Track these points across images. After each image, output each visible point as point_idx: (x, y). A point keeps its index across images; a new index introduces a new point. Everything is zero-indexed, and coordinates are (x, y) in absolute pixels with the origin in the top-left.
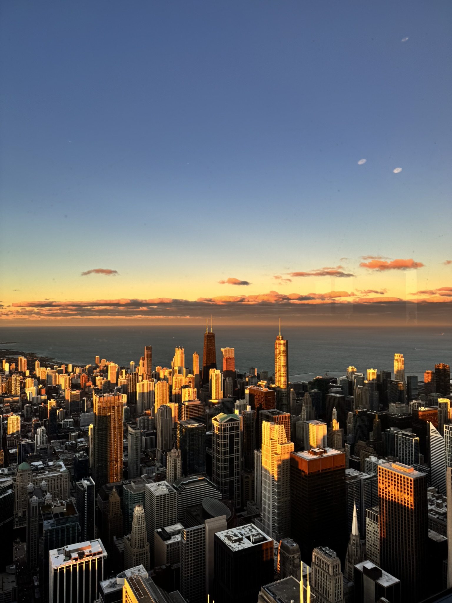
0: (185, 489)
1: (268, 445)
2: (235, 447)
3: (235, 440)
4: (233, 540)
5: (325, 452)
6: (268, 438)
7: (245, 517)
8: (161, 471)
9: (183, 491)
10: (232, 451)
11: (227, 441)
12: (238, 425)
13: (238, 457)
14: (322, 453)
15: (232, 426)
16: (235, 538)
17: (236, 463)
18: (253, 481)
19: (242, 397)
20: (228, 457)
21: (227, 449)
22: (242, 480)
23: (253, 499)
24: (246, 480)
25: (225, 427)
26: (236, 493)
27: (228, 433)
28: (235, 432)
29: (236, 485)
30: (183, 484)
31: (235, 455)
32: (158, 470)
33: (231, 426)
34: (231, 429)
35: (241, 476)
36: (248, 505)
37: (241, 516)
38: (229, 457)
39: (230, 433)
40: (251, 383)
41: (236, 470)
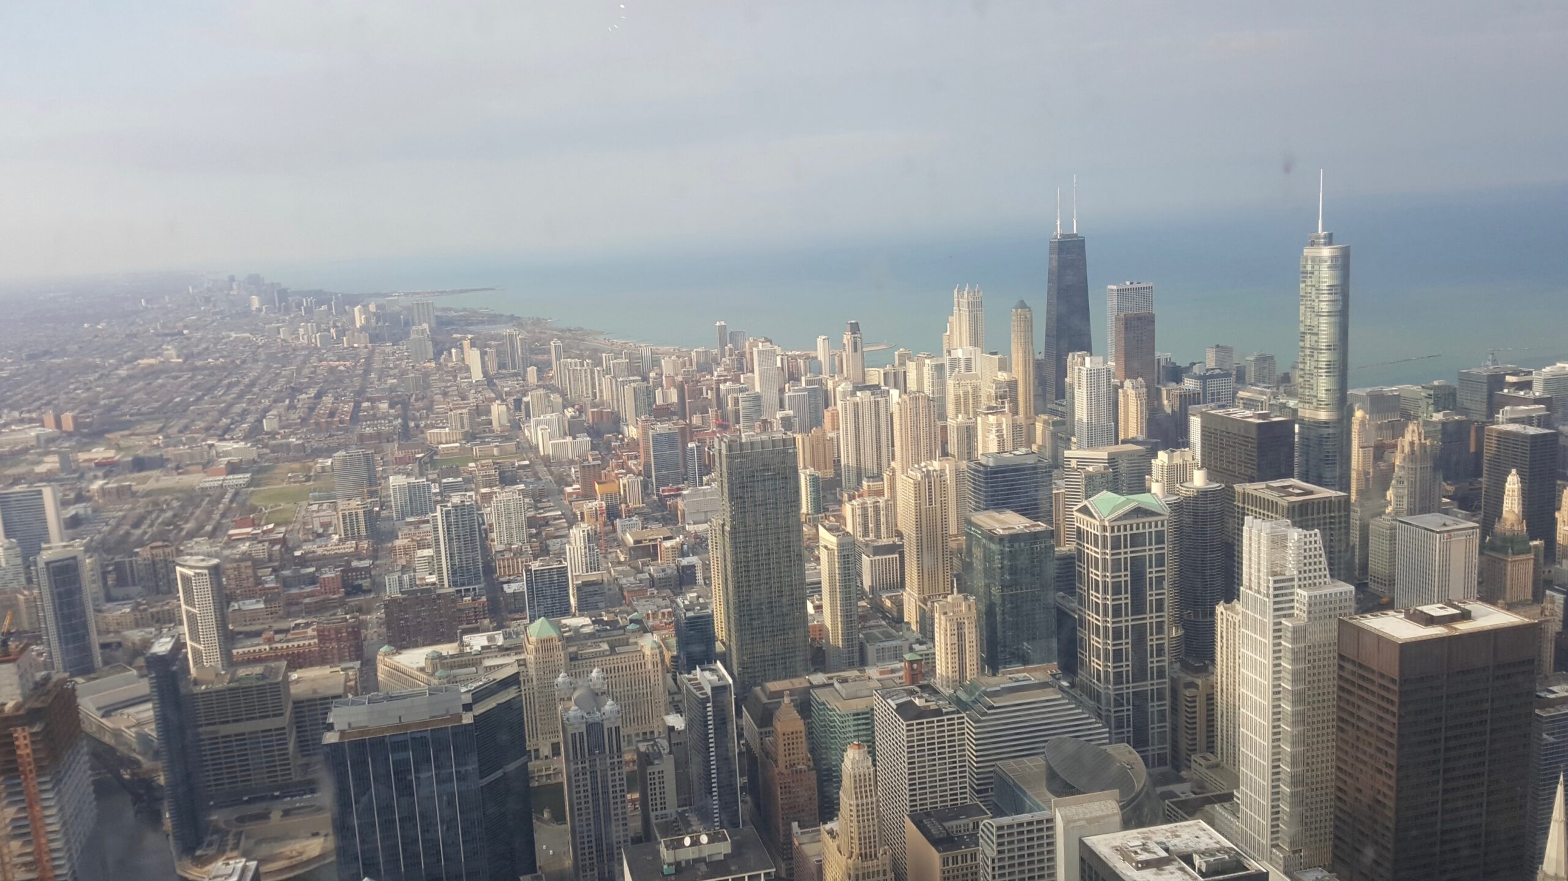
0: (992, 707)
1: (1263, 590)
2: (1151, 596)
3: (1151, 573)
4: (1138, 862)
5: (1466, 616)
6: (1264, 570)
7: (1183, 797)
8: (921, 655)
9: (985, 714)
10: (1138, 606)
11: (1125, 576)
12: (1160, 528)
13: (1160, 625)
14: (1452, 619)
15: (1141, 530)
16: (1144, 856)
17: (1152, 641)
18: (1210, 698)
19: (1180, 440)
20: (1127, 621)
21: (1126, 599)
22: (1174, 691)
23: (1210, 747)
24: (1189, 692)
25: (1116, 533)
26: (1154, 728)
27: (1126, 553)
28: (1149, 551)
29: (1153, 707)
30: (986, 694)
31: (1150, 618)
32: (911, 650)
33: (1135, 531)
34: (1136, 540)
35: (1172, 679)
36: (1193, 765)
37: (1171, 795)
38: (1130, 624)
39: (1132, 552)
40: (1213, 394)
41: (1152, 663)
